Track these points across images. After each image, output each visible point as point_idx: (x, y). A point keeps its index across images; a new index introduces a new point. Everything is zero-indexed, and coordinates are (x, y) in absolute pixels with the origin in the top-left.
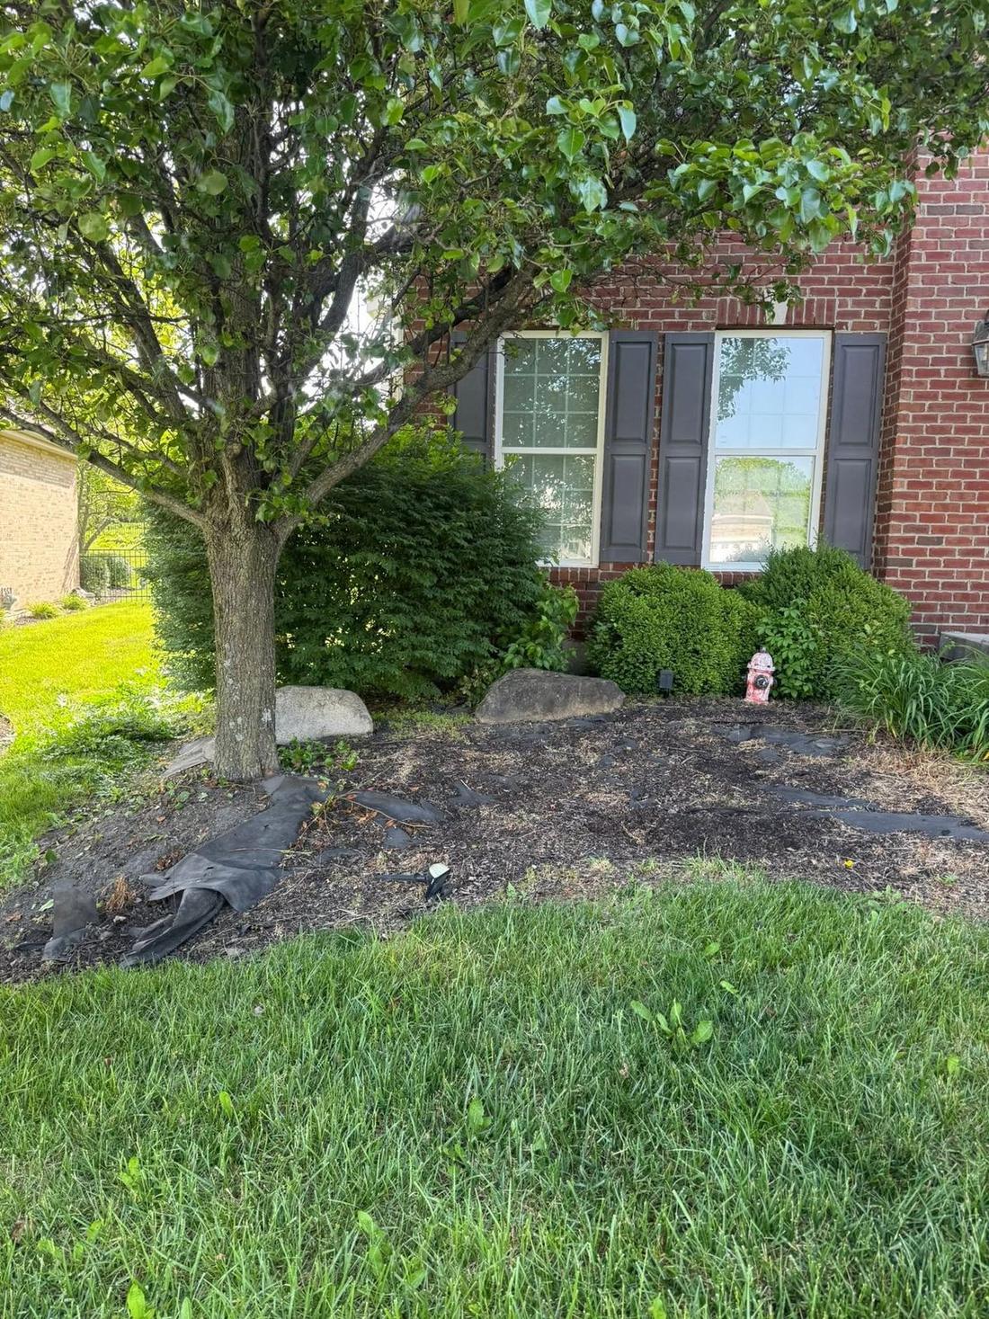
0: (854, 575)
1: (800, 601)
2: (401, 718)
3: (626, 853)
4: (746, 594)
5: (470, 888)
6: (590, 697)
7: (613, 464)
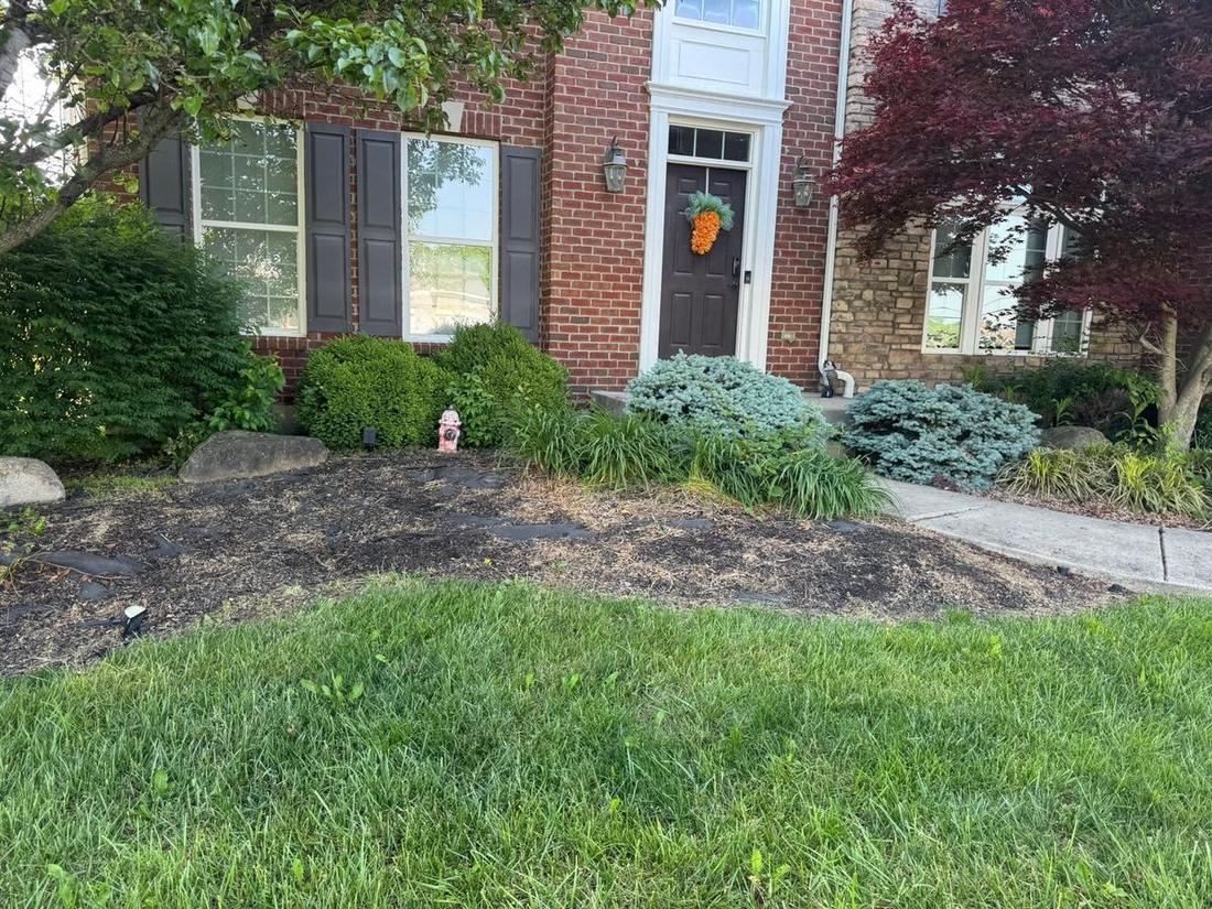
0: (522, 347)
1: (479, 367)
2: (98, 483)
3: (318, 579)
4: (438, 361)
5: (168, 624)
6: (295, 454)
7: (315, 241)
